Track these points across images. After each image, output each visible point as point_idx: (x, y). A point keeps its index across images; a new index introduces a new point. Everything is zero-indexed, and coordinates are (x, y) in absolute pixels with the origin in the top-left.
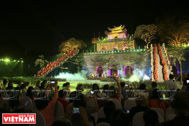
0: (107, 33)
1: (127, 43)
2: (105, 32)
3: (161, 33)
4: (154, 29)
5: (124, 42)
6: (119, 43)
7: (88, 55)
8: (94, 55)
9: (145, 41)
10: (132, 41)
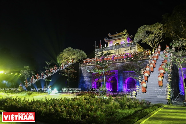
0: (107, 40)
1: (128, 50)
2: (105, 39)
3: (173, 34)
4: (160, 29)
5: (126, 49)
6: (119, 51)
7: (86, 66)
8: (92, 65)
9: (150, 45)
10: (134, 47)
